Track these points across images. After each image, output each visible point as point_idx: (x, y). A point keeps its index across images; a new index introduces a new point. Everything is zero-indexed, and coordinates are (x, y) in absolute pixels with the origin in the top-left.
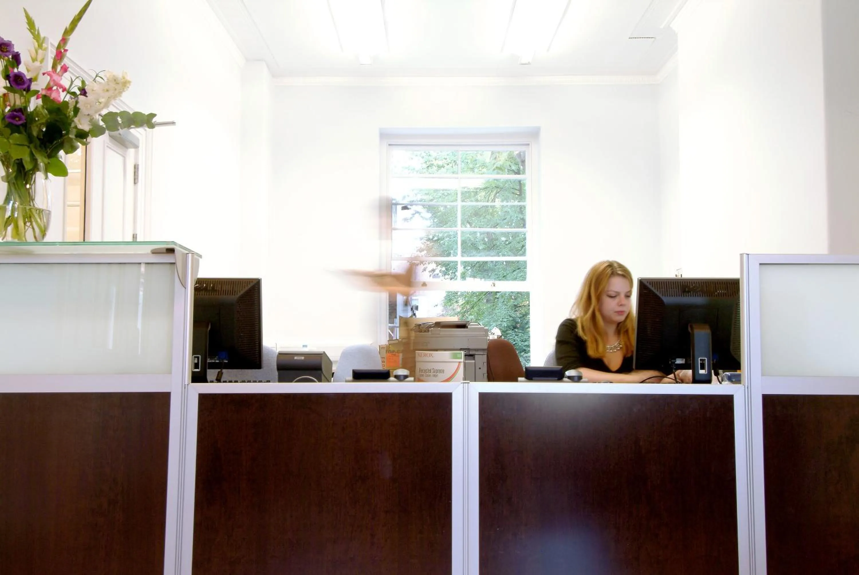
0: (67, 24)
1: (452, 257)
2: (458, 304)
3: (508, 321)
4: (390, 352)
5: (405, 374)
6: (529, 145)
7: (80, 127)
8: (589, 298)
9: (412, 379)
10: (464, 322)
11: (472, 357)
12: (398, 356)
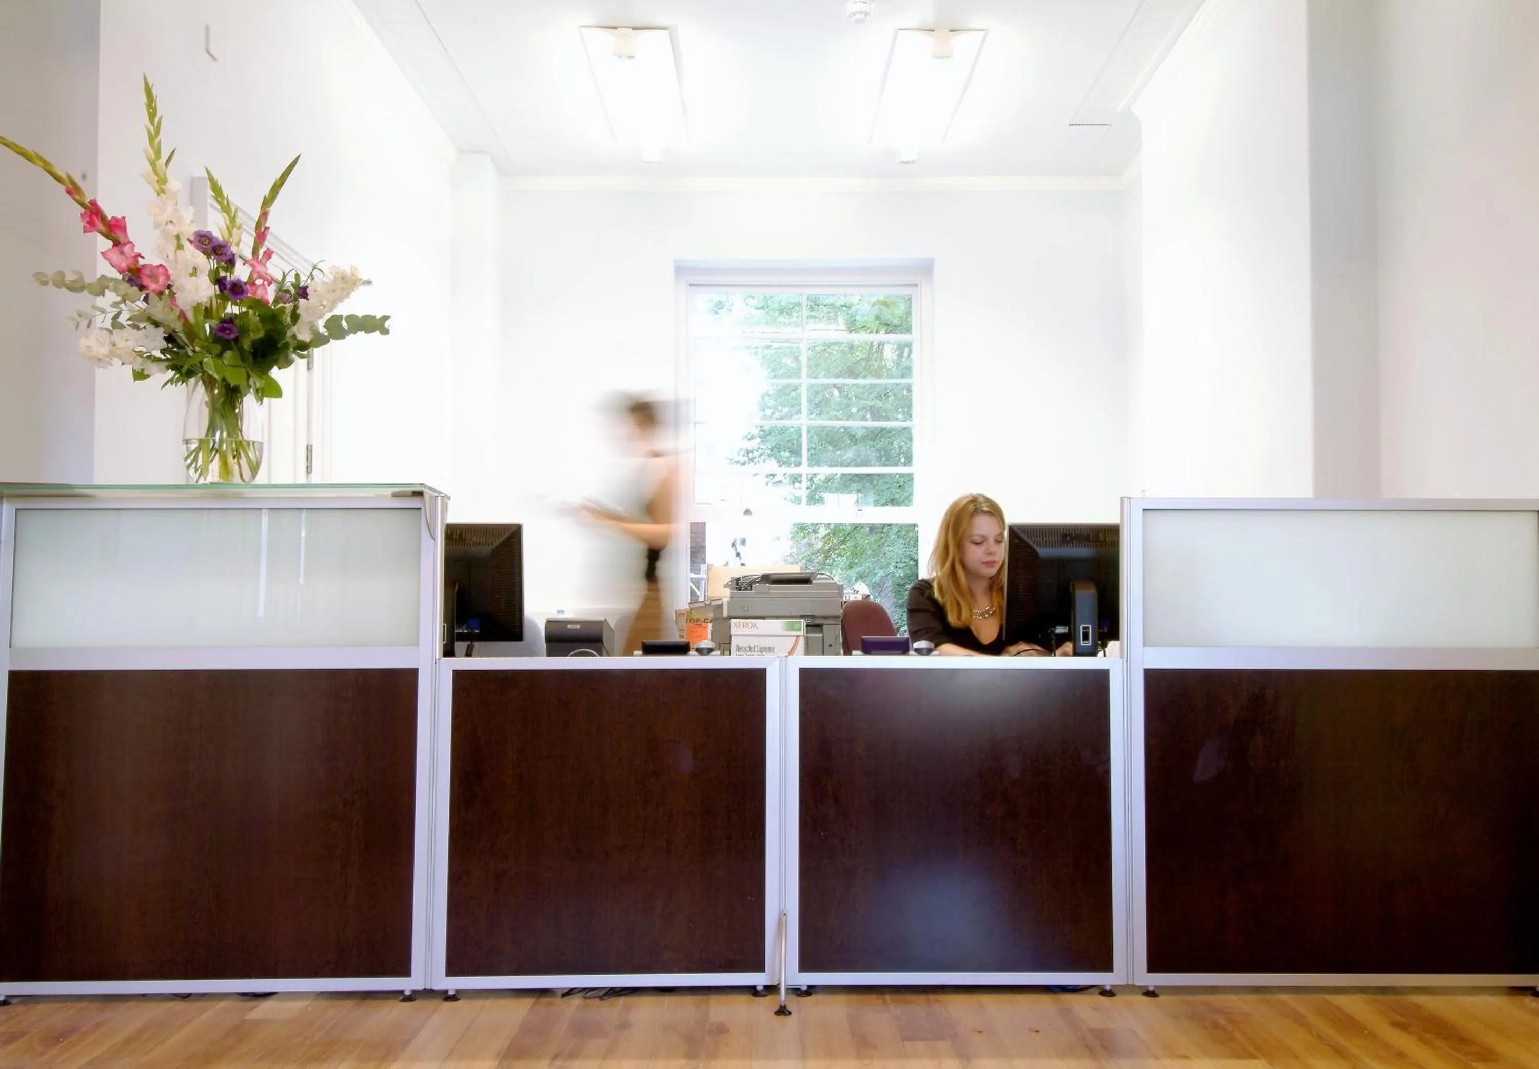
0: (266, 192)
1: (792, 467)
2: (816, 535)
3: (906, 566)
4: (692, 621)
5: (710, 646)
6: (916, 285)
7: (300, 337)
8: (946, 547)
9: (719, 652)
10: (808, 575)
11: (818, 629)
12: (705, 628)
